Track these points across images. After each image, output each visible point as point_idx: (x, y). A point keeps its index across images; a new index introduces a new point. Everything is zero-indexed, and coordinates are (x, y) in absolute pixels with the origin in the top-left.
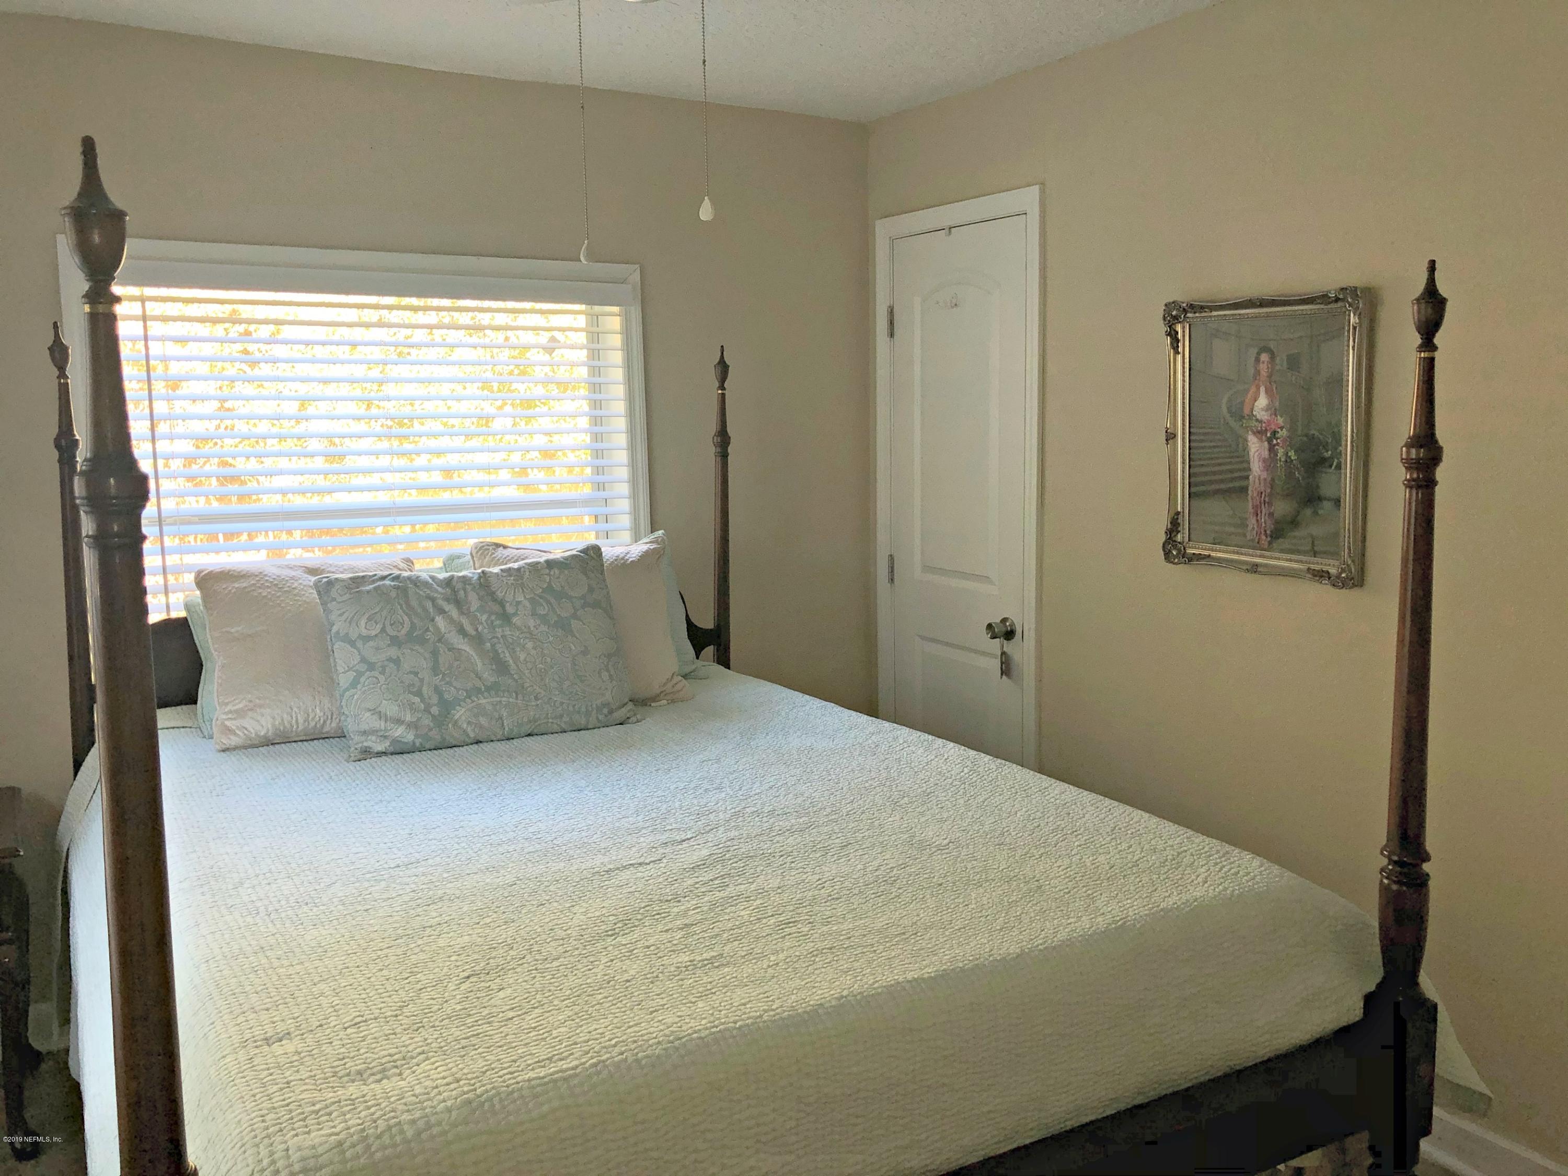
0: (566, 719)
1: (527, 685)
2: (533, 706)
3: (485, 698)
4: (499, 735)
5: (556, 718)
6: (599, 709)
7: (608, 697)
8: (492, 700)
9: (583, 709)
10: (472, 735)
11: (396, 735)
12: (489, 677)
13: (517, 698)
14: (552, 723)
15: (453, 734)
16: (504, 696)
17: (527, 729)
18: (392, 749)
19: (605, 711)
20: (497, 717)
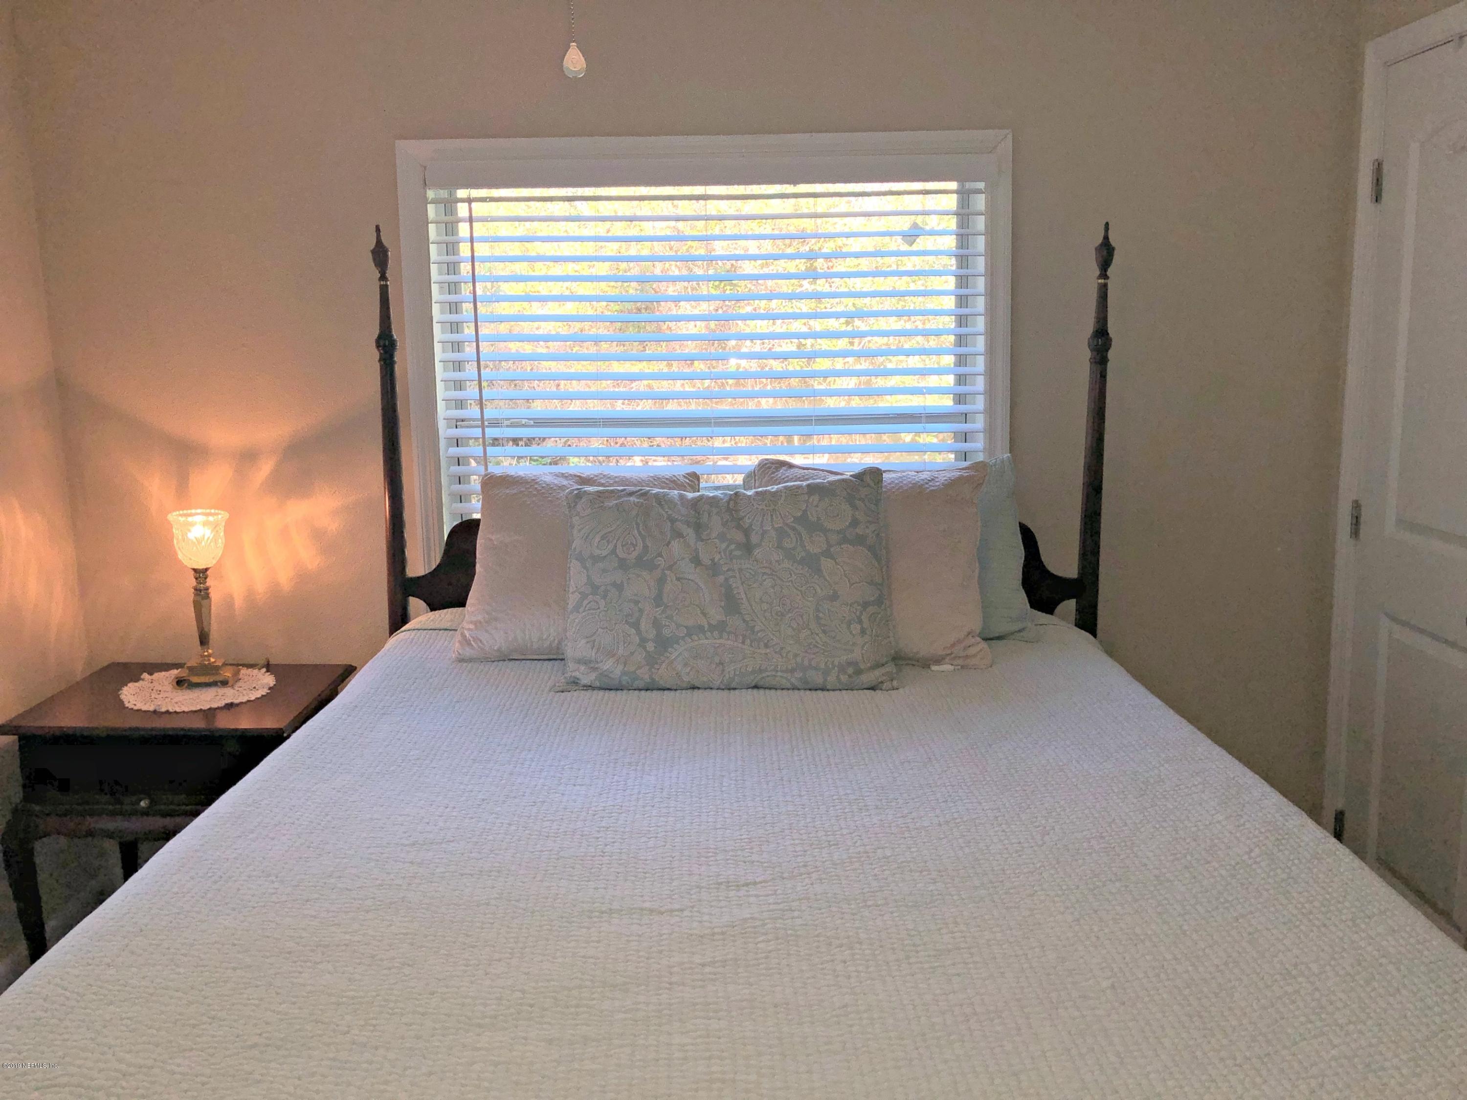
0: (799, 675)
1: (757, 629)
2: (761, 654)
3: (707, 638)
4: (717, 683)
5: (786, 671)
6: (842, 669)
7: (856, 655)
8: (715, 641)
9: (822, 666)
10: (686, 679)
11: (605, 668)
12: (716, 614)
13: (743, 643)
14: (781, 677)
15: (663, 675)
16: (728, 639)
17: (751, 680)
18: (598, 684)
19: (850, 671)
20: (718, 662)
